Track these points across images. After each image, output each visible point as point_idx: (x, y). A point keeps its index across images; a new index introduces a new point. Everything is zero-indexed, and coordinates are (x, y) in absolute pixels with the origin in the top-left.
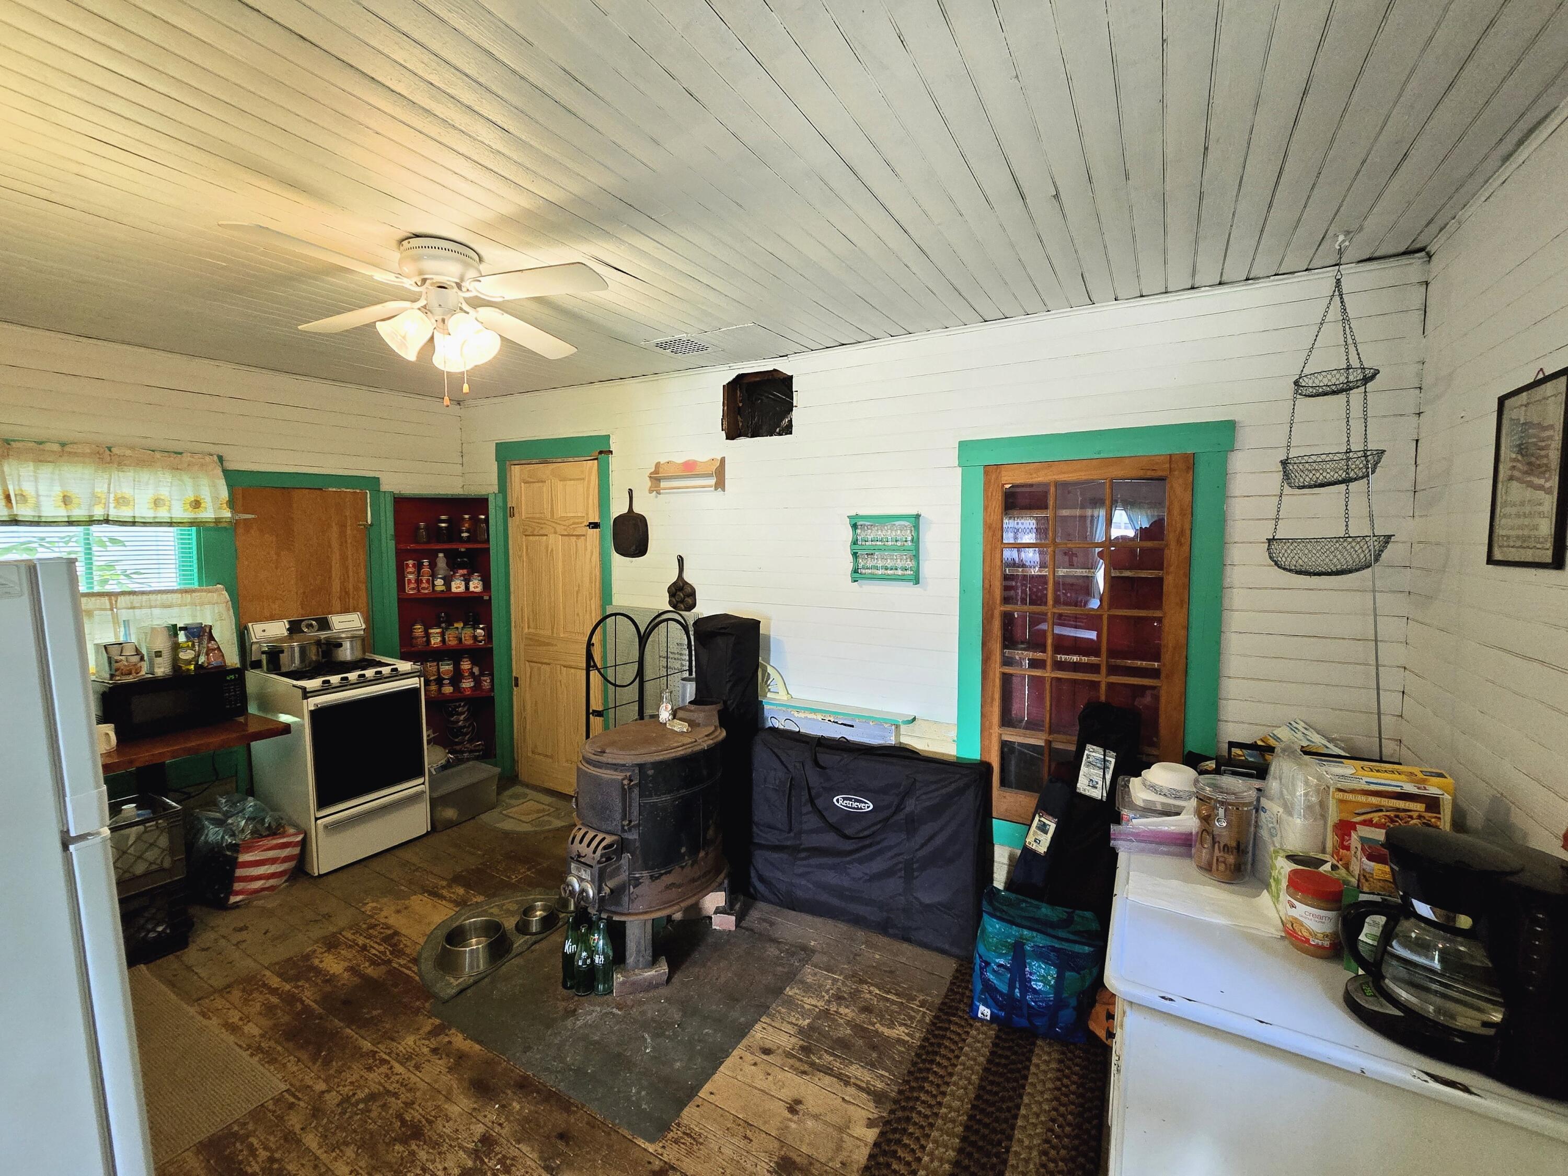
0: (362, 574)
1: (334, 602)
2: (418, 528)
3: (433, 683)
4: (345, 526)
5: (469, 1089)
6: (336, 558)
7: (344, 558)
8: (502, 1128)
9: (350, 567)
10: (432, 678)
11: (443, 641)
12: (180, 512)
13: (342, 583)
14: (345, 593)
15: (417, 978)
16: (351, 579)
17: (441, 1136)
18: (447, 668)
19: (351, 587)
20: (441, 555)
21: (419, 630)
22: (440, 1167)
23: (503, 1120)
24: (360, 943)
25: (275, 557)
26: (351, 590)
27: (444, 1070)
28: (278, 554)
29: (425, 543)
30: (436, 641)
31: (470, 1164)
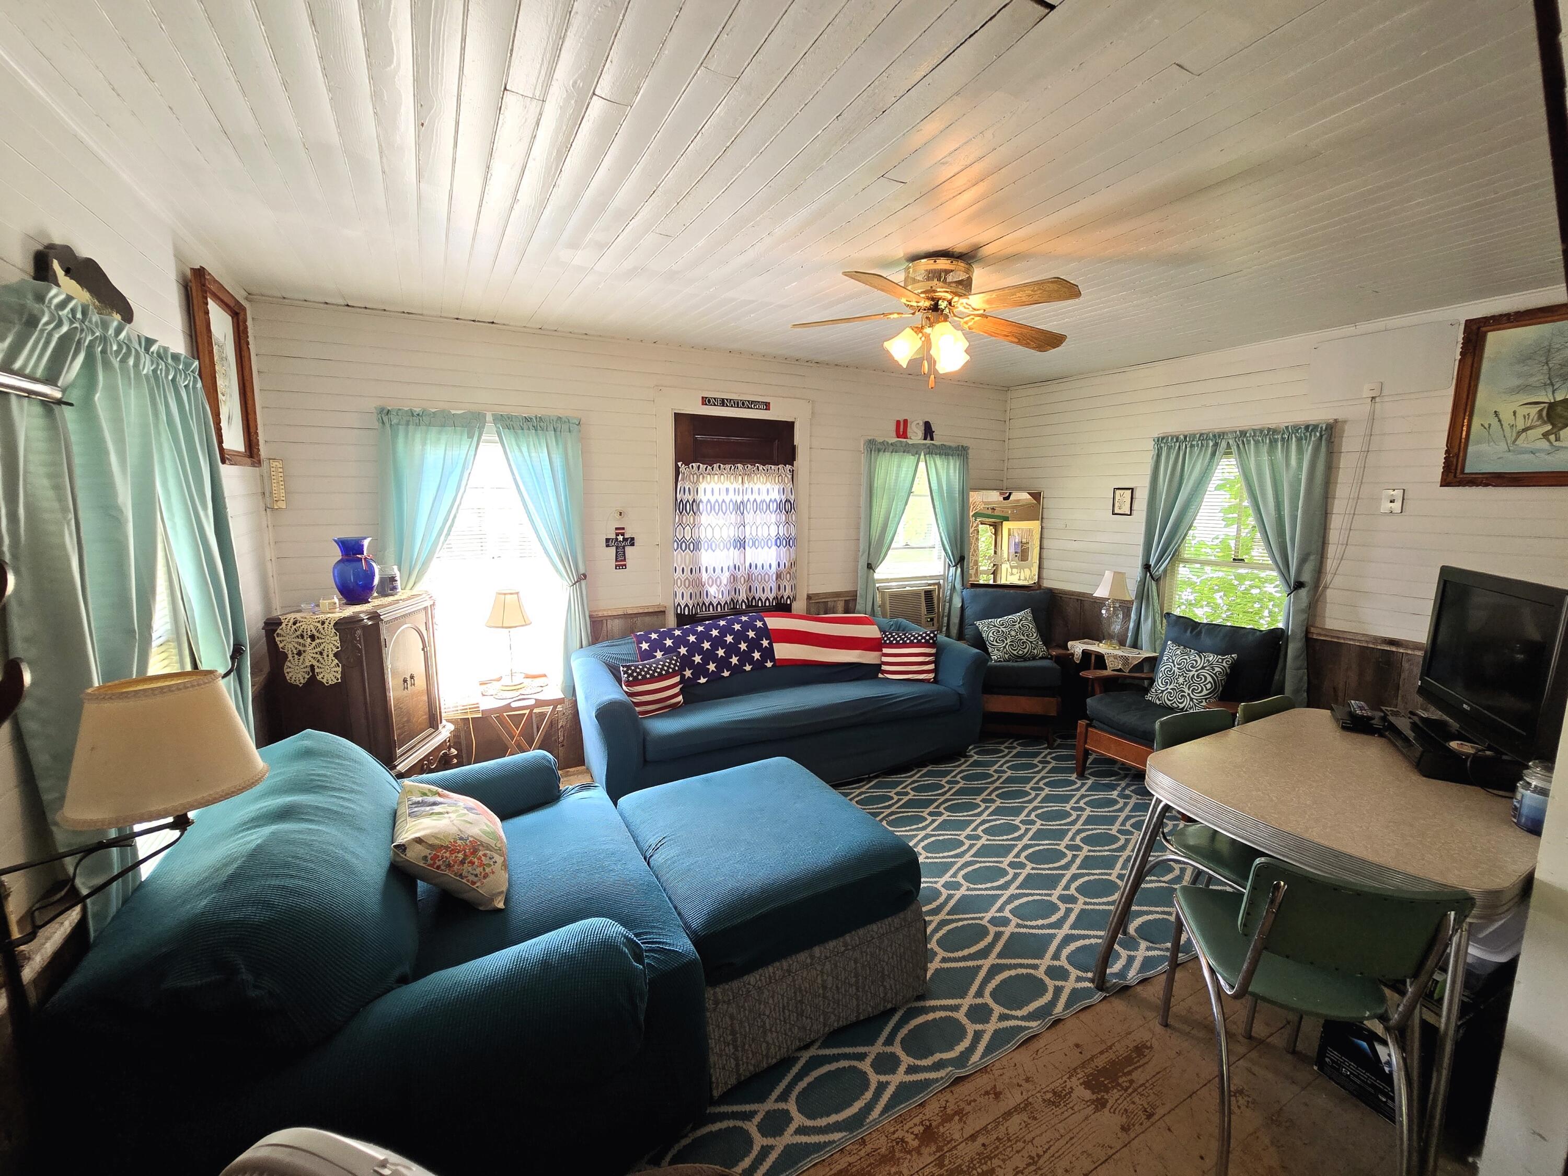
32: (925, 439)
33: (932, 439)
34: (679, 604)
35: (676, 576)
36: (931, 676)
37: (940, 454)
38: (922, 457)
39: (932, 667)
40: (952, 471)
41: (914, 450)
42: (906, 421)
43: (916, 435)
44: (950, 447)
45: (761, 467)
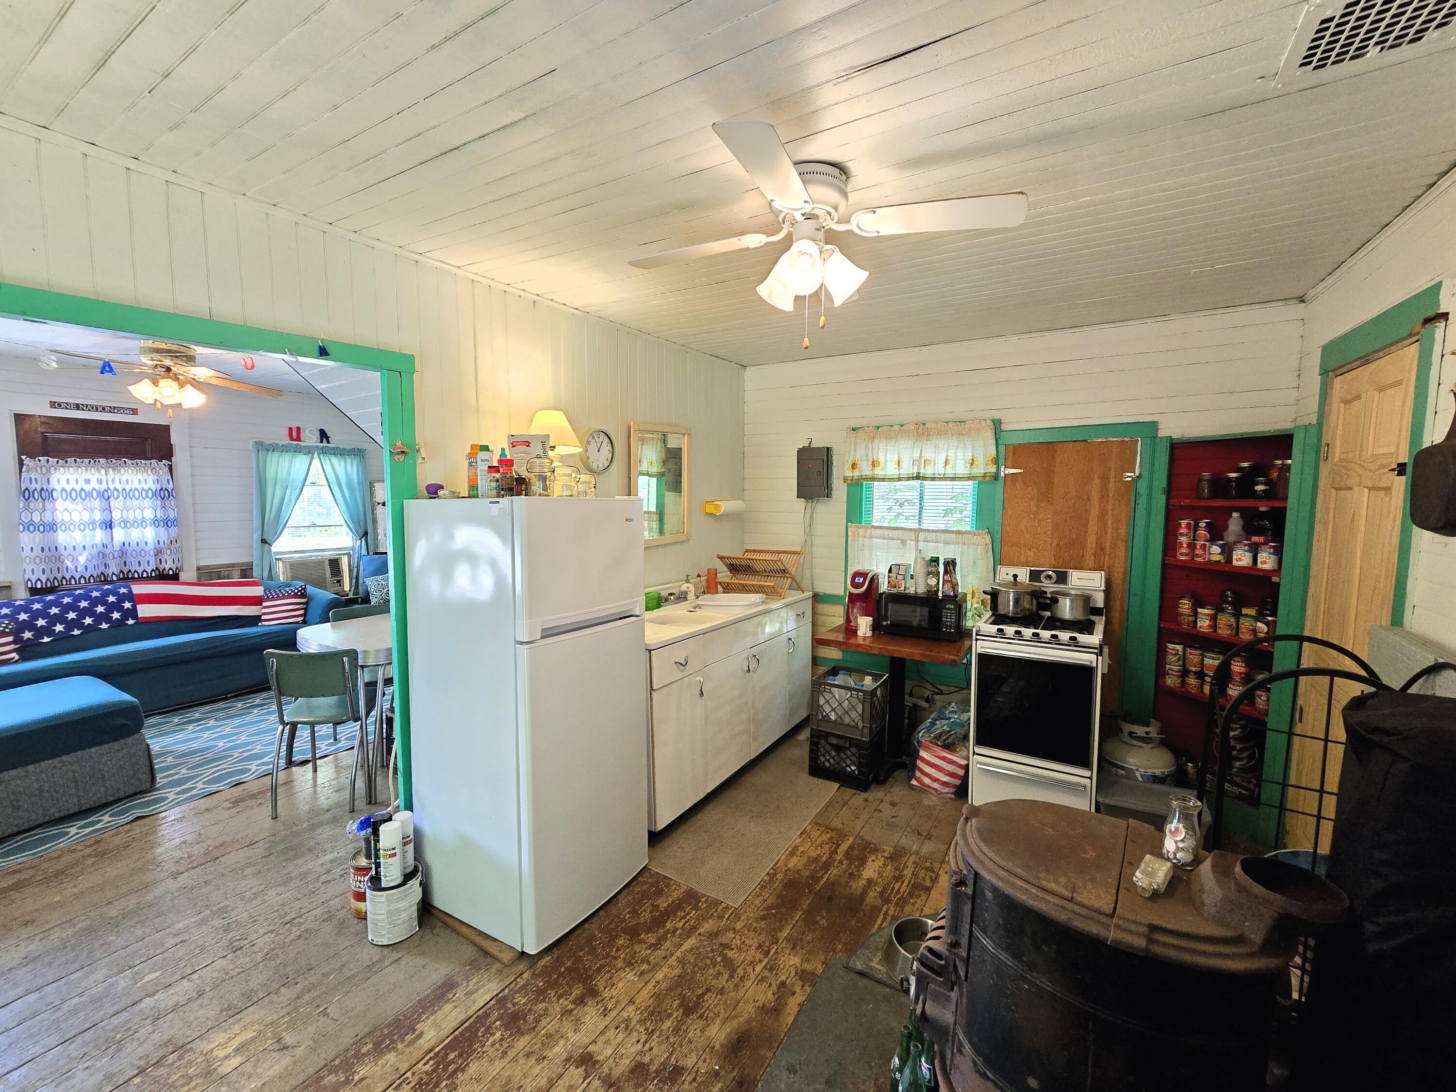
0: (1123, 531)
1: (1087, 557)
2: (1201, 480)
3: (1192, 676)
4: (1108, 479)
5: (737, 1034)
6: (1094, 511)
7: (1102, 516)
8: (690, 1083)
9: (1109, 523)
10: (1193, 669)
11: (1214, 626)
12: (962, 469)
13: (1098, 539)
14: (1100, 549)
15: (874, 931)
16: (1109, 534)
17: (685, 1031)
18: (1212, 661)
19: (1108, 544)
20: (1235, 515)
21: (1185, 605)
22: (653, 1045)
23: (699, 1080)
24: (906, 872)
25: (1035, 508)
26: (1108, 547)
27: (760, 1004)
28: (1037, 506)
29: (1208, 498)
30: (1204, 624)
31: (653, 1068)
32: (321, 442)
33: (328, 442)
34: (29, 579)
35: (24, 554)
36: (301, 619)
37: (334, 454)
38: (316, 455)
39: (302, 612)
40: (349, 468)
41: (309, 451)
42: (298, 429)
43: (311, 439)
44: (344, 449)
45: (129, 462)
